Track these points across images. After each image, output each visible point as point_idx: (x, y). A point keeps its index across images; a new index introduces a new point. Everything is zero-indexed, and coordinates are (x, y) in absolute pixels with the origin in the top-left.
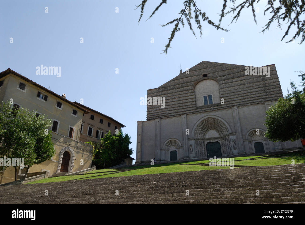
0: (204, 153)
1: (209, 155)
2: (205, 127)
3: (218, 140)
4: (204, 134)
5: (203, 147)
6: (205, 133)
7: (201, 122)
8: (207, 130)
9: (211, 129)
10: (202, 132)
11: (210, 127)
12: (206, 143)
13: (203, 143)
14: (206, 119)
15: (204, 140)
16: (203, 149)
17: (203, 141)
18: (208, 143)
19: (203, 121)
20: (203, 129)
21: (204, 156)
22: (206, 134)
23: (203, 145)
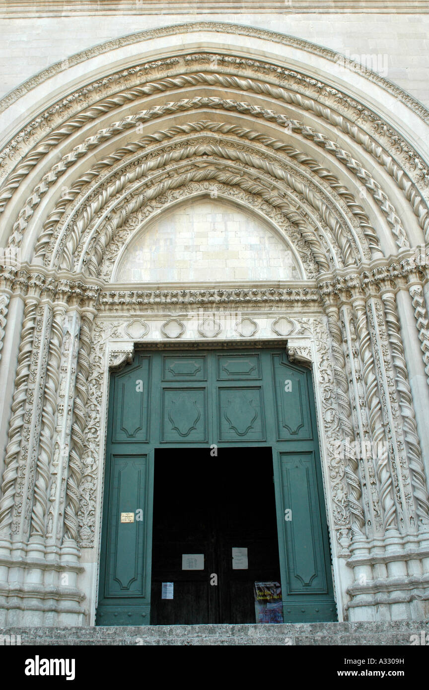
0: (57, 493)
1: (127, 517)
2: (138, 162)
3: (284, 330)
4: (112, 239)
5: (66, 404)
6: (124, 223)
7: (101, 84)
8: (160, 197)
9: (206, 197)
10: (84, 206)
11: (201, 174)
12: (110, 348)
13: (71, 345)
14: (167, 63)
15: (90, 308)
16: (64, 422)
17: (74, 314)
18: (142, 350)
19: (124, 74)
20: (105, 174)
21: (55, 526)
22: (128, 235)
23: (69, 364)
